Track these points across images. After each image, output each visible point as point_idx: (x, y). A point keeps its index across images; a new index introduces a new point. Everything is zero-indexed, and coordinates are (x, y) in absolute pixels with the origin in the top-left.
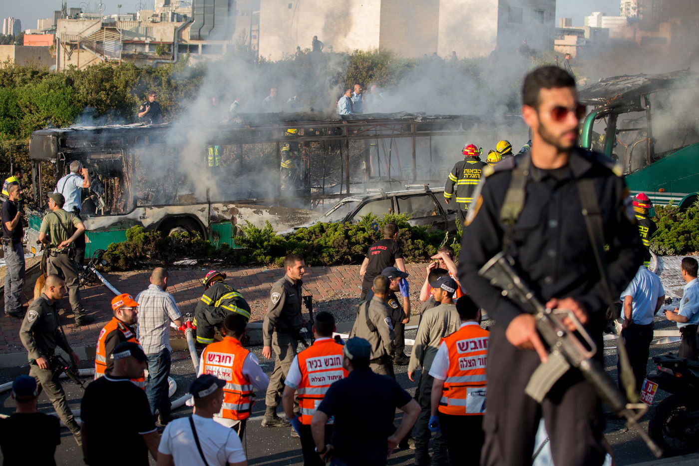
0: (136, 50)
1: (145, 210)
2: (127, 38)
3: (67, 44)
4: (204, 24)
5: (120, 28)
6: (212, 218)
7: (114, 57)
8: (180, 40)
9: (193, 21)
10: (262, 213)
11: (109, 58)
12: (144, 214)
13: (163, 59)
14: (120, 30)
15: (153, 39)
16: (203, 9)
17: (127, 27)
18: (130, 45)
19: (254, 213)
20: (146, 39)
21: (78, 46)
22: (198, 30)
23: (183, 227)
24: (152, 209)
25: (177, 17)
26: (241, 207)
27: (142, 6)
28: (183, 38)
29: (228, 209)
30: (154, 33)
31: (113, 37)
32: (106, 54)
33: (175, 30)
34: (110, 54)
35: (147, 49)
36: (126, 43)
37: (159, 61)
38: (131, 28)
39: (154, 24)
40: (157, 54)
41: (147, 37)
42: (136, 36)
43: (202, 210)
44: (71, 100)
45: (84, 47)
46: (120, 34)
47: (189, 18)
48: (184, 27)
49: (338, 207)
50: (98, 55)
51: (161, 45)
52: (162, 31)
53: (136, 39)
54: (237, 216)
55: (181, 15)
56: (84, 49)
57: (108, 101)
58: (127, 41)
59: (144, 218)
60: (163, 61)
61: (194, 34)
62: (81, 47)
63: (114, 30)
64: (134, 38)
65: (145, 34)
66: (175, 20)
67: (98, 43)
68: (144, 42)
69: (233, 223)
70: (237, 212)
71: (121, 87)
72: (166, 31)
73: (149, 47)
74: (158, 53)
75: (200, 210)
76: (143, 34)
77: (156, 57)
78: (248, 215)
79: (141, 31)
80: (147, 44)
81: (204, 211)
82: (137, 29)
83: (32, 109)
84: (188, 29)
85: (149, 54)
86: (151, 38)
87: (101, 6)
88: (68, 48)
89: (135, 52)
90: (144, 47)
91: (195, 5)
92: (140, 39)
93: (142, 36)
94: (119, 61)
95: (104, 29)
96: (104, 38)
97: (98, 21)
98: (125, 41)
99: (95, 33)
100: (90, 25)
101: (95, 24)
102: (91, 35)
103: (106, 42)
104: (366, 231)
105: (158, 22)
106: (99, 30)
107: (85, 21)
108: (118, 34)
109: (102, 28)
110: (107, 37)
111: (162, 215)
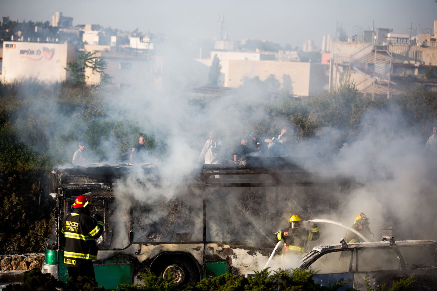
0: (405, 73)
1: (141, 246)
2: (397, 61)
3: (339, 65)
5: (391, 52)
6: (208, 258)
7: (383, 79)
10: (255, 254)
11: (379, 80)
12: (140, 250)
13: (432, 82)
14: (390, 53)
15: (422, 63)
17: (397, 51)
18: (400, 68)
19: (247, 254)
20: (416, 63)
21: (350, 68)
23: (178, 264)
24: (148, 245)
26: (235, 248)
27: (413, 31)
29: (223, 249)
30: (424, 57)
31: (384, 60)
32: (376, 76)
34: (380, 76)
35: (416, 72)
36: (396, 66)
37: (427, 84)
38: (401, 51)
39: (424, 48)
40: (425, 78)
41: (416, 61)
42: (406, 59)
43: (197, 249)
45: (355, 68)
46: (390, 57)
49: (311, 254)
50: (368, 76)
51: (430, 69)
52: (431, 55)
53: (406, 62)
54: (232, 257)
56: (355, 70)
58: (397, 63)
59: (139, 254)
60: (431, 84)
62: (352, 69)
63: (385, 53)
64: (404, 61)
65: (414, 58)
67: (369, 65)
68: (414, 65)
69: (228, 262)
70: (232, 253)
72: (435, 56)
73: (419, 70)
74: (427, 77)
75: (195, 249)
76: (412, 57)
77: (424, 80)
78: (242, 256)
79: (410, 55)
80: (416, 67)
81: (199, 250)
82: (407, 53)
85: (418, 77)
86: (420, 62)
88: (341, 69)
89: (405, 74)
90: (414, 71)
92: (409, 62)
93: (412, 60)
94: (388, 83)
95: (376, 52)
96: (375, 61)
97: (370, 44)
98: (394, 64)
99: (367, 55)
100: (362, 48)
101: (367, 47)
102: (363, 58)
103: (376, 65)
104: (259, 286)
105: (427, 47)
106: (370, 53)
107: (357, 43)
108: (389, 58)
109: (373, 51)
110: (377, 60)
111: (157, 251)
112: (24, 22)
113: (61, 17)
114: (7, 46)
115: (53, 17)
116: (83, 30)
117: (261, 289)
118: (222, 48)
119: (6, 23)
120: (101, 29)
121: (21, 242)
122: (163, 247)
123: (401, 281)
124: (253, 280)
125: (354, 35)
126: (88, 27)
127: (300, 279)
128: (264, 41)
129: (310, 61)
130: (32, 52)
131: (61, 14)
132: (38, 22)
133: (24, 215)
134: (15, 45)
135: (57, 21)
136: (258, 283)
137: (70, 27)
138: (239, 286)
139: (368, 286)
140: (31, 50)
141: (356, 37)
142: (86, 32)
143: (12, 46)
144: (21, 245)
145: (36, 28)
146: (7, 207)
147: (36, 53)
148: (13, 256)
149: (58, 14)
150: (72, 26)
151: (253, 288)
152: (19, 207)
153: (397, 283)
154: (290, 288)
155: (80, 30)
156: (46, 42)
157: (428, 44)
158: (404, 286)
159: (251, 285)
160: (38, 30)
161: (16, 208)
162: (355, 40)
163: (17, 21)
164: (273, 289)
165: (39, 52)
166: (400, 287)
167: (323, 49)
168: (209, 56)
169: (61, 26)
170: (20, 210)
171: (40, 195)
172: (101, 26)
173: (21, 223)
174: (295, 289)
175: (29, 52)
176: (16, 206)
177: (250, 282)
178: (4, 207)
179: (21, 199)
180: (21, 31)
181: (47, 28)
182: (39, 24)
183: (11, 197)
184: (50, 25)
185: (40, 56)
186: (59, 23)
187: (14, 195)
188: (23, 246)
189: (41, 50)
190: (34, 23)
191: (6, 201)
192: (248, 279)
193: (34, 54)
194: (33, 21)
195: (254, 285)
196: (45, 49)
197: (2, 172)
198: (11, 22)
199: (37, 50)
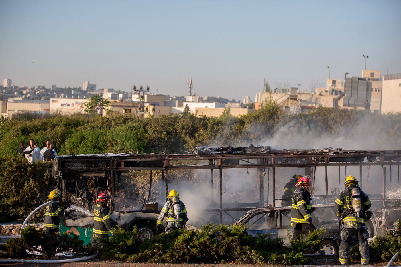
1: (120, 214)
2: (304, 104)
4: (351, 96)
8: (336, 106)
9: (345, 95)
12: (119, 217)
14: (299, 100)
15: (320, 106)
16: (351, 87)
17: (304, 98)
18: (306, 109)
20: (316, 105)
22: (348, 100)
23: (148, 227)
24: (125, 213)
25: (335, 92)
28: (339, 105)
30: (321, 102)
31: (295, 104)
33: (334, 100)
36: (303, 108)
38: (307, 98)
39: (321, 96)
41: (316, 104)
42: (310, 103)
44: (141, 137)
47: (343, 92)
48: (339, 99)
52: (325, 101)
53: (310, 105)
55: (338, 91)
57: (166, 139)
58: (304, 106)
59: (119, 219)
61: (345, 103)
63: (296, 99)
64: (308, 104)
66: (334, 94)
67: (286, 107)
68: (315, 107)
71: (179, 130)
72: (328, 101)
79: (313, 100)
82: (311, 99)
83: (113, 143)
84: (342, 100)
87: (288, 85)
89: (309, 113)
91: (346, 85)
92: (312, 105)
93: (314, 103)
95: (290, 99)
96: (289, 104)
97: (286, 94)
98: (302, 106)
99: (284, 101)
100: (281, 96)
101: (284, 96)
102: (281, 103)
103: (290, 107)
104: (205, 237)
105: (323, 95)
106: (286, 100)
107: (278, 94)
108: (298, 102)
109: (288, 98)
110: (291, 104)
111: (132, 217)
112: (65, 88)
113: (89, 84)
114: (53, 101)
115: (84, 84)
116: (103, 92)
117: (206, 239)
118: (191, 101)
119: (54, 89)
120: (114, 91)
121: (37, 214)
122: (136, 214)
123: (315, 231)
124: (200, 233)
125: (275, 89)
126: (106, 90)
127: (237, 231)
128: (219, 97)
129: (248, 107)
130: (69, 105)
131: (88, 82)
132: (74, 88)
133: (39, 194)
134: (58, 101)
135: (86, 87)
136: (203, 235)
137: (95, 91)
138: (189, 237)
139: (289, 236)
140: (68, 103)
141: (277, 90)
142: (104, 93)
143: (56, 101)
144: (37, 216)
145: (73, 91)
146: (26, 189)
147: (71, 105)
148: (31, 224)
149: (86, 83)
150: (95, 90)
151: (200, 239)
152: (35, 189)
153: (312, 233)
154: (229, 238)
155: (101, 92)
156: (77, 98)
157: (323, 93)
158: (318, 235)
159: (198, 237)
160: (74, 93)
161: (33, 189)
162: (276, 91)
163: (61, 87)
164: (215, 239)
165: (73, 105)
166: (314, 236)
167: (256, 101)
168: (182, 105)
169: (89, 90)
170: (36, 191)
171: (48, 178)
172: (114, 89)
173: (36, 200)
174: (233, 239)
175: (67, 105)
176: (33, 188)
177: (198, 234)
178: (25, 189)
179: (37, 183)
180: (63, 93)
181: (80, 91)
182: (75, 89)
183: (29, 182)
184: (82, 89)
185: (74, 107)
186: (88, 88)
187: (31, 180)
188: (38, 217)
189: (75, 103)
190: (71, 88)
191: (26, 185)
192: (196, 232)
193: (70, 106)
194: (71, 87)
195: (201, 237)
196: (77, 103)
197: (23, 164)
198: (57, 88)
199: (72, 103)
